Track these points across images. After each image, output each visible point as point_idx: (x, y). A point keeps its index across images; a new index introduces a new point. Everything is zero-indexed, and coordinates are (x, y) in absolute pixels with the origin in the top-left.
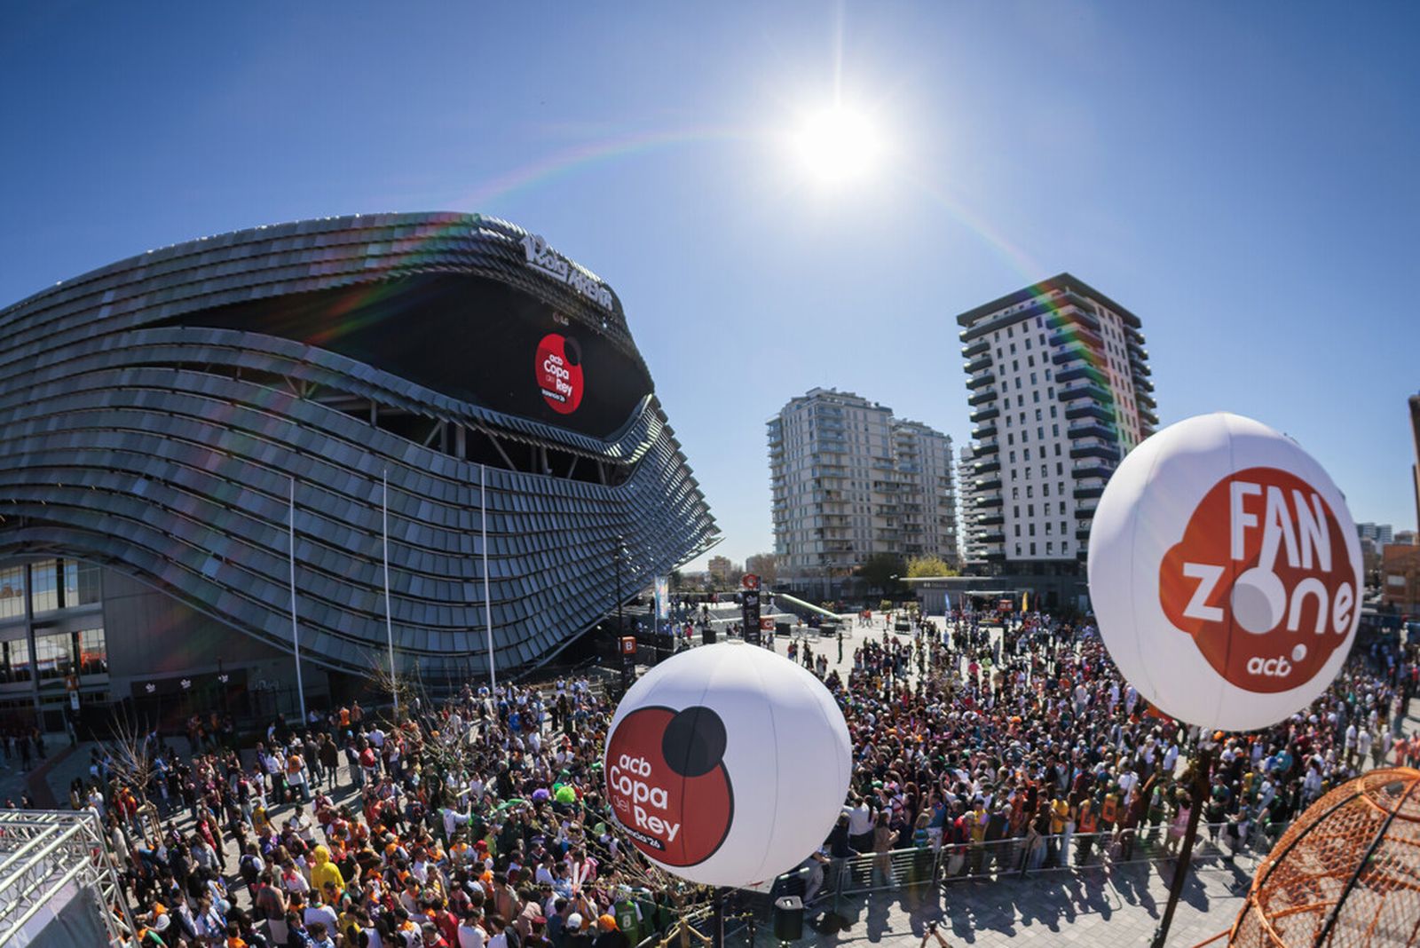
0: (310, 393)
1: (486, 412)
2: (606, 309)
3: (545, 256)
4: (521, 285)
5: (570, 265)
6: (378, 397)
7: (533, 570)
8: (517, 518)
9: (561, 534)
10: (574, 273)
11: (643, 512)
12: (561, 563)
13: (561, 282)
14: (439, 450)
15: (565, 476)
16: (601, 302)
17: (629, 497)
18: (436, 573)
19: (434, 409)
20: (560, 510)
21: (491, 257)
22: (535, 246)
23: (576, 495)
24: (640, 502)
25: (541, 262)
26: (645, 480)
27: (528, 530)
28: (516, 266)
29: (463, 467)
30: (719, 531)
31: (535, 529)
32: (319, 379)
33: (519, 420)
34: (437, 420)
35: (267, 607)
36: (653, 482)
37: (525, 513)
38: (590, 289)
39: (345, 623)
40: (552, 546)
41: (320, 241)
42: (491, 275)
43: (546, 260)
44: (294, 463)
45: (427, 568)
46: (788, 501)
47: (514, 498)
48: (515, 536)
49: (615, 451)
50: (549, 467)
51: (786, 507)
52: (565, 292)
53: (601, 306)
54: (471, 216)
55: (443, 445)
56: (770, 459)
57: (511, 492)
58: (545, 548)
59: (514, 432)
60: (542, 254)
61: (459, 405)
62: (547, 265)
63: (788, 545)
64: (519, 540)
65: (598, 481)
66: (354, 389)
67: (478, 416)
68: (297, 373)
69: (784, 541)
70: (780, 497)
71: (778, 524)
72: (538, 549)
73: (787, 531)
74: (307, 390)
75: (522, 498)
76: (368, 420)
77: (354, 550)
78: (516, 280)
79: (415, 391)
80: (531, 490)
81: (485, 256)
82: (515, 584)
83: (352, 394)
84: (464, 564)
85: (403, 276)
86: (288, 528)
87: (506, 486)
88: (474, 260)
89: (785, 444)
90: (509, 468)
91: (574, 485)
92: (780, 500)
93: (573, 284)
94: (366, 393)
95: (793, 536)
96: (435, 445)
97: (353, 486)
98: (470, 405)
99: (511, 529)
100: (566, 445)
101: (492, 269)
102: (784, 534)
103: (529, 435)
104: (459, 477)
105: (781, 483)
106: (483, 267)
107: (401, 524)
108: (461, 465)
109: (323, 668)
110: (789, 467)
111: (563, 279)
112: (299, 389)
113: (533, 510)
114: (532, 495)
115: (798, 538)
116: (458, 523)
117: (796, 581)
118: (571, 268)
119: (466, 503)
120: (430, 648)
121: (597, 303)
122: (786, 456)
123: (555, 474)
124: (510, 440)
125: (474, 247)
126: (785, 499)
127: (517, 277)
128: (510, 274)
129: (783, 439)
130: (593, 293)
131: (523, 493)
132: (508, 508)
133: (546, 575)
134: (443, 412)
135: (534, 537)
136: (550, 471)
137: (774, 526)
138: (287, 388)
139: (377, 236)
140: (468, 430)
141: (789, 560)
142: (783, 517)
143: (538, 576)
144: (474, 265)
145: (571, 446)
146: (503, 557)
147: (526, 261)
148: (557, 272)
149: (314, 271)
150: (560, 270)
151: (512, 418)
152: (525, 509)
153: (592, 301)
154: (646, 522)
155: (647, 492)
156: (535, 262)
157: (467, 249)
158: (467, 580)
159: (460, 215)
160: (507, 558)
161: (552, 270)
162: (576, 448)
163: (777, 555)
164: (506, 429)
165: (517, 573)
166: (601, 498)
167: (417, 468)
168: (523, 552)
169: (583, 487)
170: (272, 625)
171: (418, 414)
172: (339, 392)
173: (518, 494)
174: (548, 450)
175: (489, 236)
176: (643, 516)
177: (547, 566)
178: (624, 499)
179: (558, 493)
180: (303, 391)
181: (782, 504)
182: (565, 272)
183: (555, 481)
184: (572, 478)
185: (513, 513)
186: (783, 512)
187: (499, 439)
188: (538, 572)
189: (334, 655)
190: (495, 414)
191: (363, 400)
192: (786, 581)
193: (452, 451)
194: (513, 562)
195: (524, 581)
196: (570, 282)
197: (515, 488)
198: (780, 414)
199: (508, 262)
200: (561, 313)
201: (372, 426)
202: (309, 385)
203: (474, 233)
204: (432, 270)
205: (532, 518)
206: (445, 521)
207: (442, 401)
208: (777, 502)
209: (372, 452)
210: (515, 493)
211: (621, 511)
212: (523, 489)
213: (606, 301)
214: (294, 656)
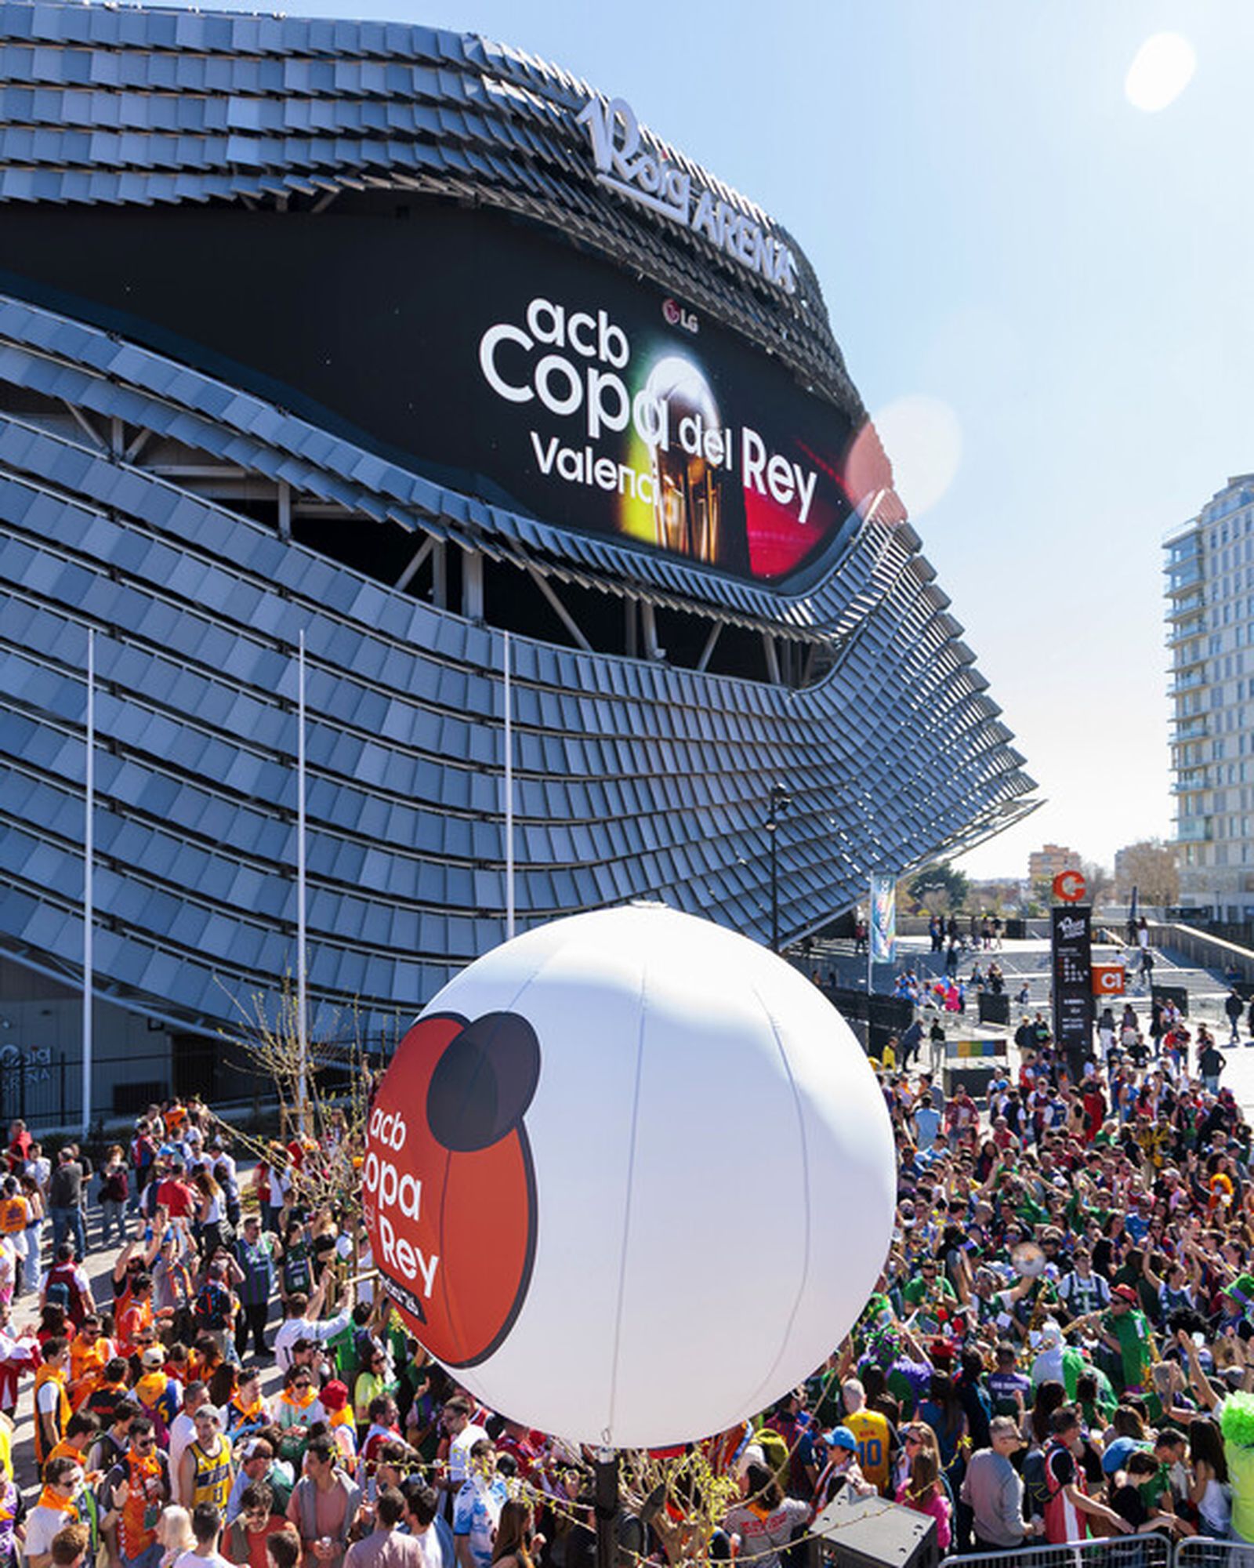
0: (134, 450)
1: (524, 525)
2: (780, 291)
3: (637, 156)
4: (587, 232)
5: (695, 183)
6: (288, 474)
7: (621, 852)
8: (590, 747)
9: (682, 783)
10: (705, 201)
11: (860, 743)
12: (679, 839)
13: (677, 226)
14: (429, 600)
15: (695, 667)
16: (768, 275)
17: (830, 712)
18: (418, 846)
19: (413, 511)
20: (680, 734)
21: (517, 157)
22: (611, 131)
23: (716, 705)
24: (855, 721)
25: (628, 172)
26: (866, 674)
27: (612, 769)
28: (571, 179)
29: (477, 637)
30: (1035, 786)
31: (628, 770)
32: (151, 421)
33: (595, 544)
34: (422, 536)
35: (34, 891)
36: (883, 679)
37: (607, 738)
38: (743, 239)
39: (218, 936)
40: (661, 806)
41: (103, 68)
42: (519, 204)
43: (639, 168)
44: (101, 596)
45: (399, 833)
46: (1211, 720)
47: (586, 706)
48: (584, 782)
49: (801, 612)
50: (660, 646)
51: (1205, 734)
52: (688, 251)
53: (768, 284)
54: (459, 43)
55: (439, 588)
56: (1170, 627)
57: (577, 693)
58: (646, 808)
59: (585, 568)
60: (629, 150)
61: (467, 509)
62: (644, 180)
63: (1208, 819)
64: (593, 789)
65: (766, 679)
66: (233, 452)
67: (508, 532)
68: (97, 399)
69: (1199, 811)
70: (1190, 711)
71: (1186, 773)
72: (631, 810)
73: (1207, 786)
74: (127, 445)
75: (602, 707)
76: (273, 523)
77: (245, 789)
78: (575, 218)
79: (371, 469)
80: (619, 690)
81: (500, 153)
82: (581, 877)
83: (229, 463)
84: (475, 830)
85: (322, 193)
86: (83, 729)
87: (568, 681)
88: (478, 165)
89: (1208, 591)
90: (575, 645)
91: (711, 685)
92: (1193, 719)
93: (704, 228)
94: (262, 464)
95: (1220, 800)
96: (419, 588)
97: (243, 659)
98: (490, 507)
99: (577, 767)
100: (694, 599)
101: (521, 189)
102: (1199, 796)
103: (616, 577)
104: (469, 657)
105: (1195, 678)
106: (499, 183)
107: (346, 745)
108: (472, 631)
109: (162, 1026)
110: (1216, 641)
111: (682, 217)
112: (107, 438)
113: (623, 730)
114: (623, 701)
115: (1233, 801)
116: (467, 751)
117: (1227, 900)
118: (697, 187)
119: (485, 712)
120: (396, 996)
121: (759, 277)
122: (1208, 617)
123: (672, 659)
124: (575, 585)
125: (475, 128)
126: (1204, 716)
127: (578, 211)
128: (561, 203)
129: (1202, 577)
130: (750, 253)
131: (603, 696)
132: (571, 724)
133: (647, 860)
134: (433, 520)
135: (625, 786)
136: (661, 653)
137: (1174, 777)
138: (78, 435)
139: (245, 76)
140: (486, 559)
141: (1210, 851)
142: (1199, 757)
143: (632, 864)
144: (480, 178)
145: (707, 603)
146: (558, 823)
147: (595, 172)
148: (664, 199)
149: (102, 149)
150: (673, 196)
151: (579, 539)
152: (607, 729)
153: (747, 271)
154: (864, 764)
155: (869, 700)
156: (615, 173)
157: (458, 132)
158: (483, 864)
159: (435, 37)
160: (569, 823)
161: (654, 194)
162: (718, 606)
163: (1181, 841)
164: (566, 562)
165: (586, 855)
166: (768, 711)
167: (381, 632)
168: (600, 813)
169: (729, 688)
170: (41, 928)
171: (379, 520)
172: (201, 456)
173: (591, 697)
174: (657, 608)
175: (507, 99)
176: (859, 751)
177: (651, 845)
178: (818, 715)
179: (676, 699)
180: (118, 443)
181: (1197, 727)
182: (684, 198)
183: (670, 676)
184: (707, 670)
185: (581, 736)
186: (1198, 745)
187: (552, 580)
188: (630, 857)
189: (187, 1000)
190: (544, 530)
191: (257, 479)
192: (1200, 900)
193: (455, 604)
194: (579, 834)
195: (600, 873)
196: (696, 226)
197: (587, 685)
198: (1199, 520)
199: (555, 171)
200: (680, 304)
201: (280, 539)
202: (131, 433)
203: (471, 90)
204: (387, 185)
205: (622, 747)
206: (439, 746)
207: (428, 493)
208: (1183, 722)
209: (284, 592)
210: (587, 695)
211: (810, 740)
212: (604, 688)
213: (780, 272)
214: (80, 995)
